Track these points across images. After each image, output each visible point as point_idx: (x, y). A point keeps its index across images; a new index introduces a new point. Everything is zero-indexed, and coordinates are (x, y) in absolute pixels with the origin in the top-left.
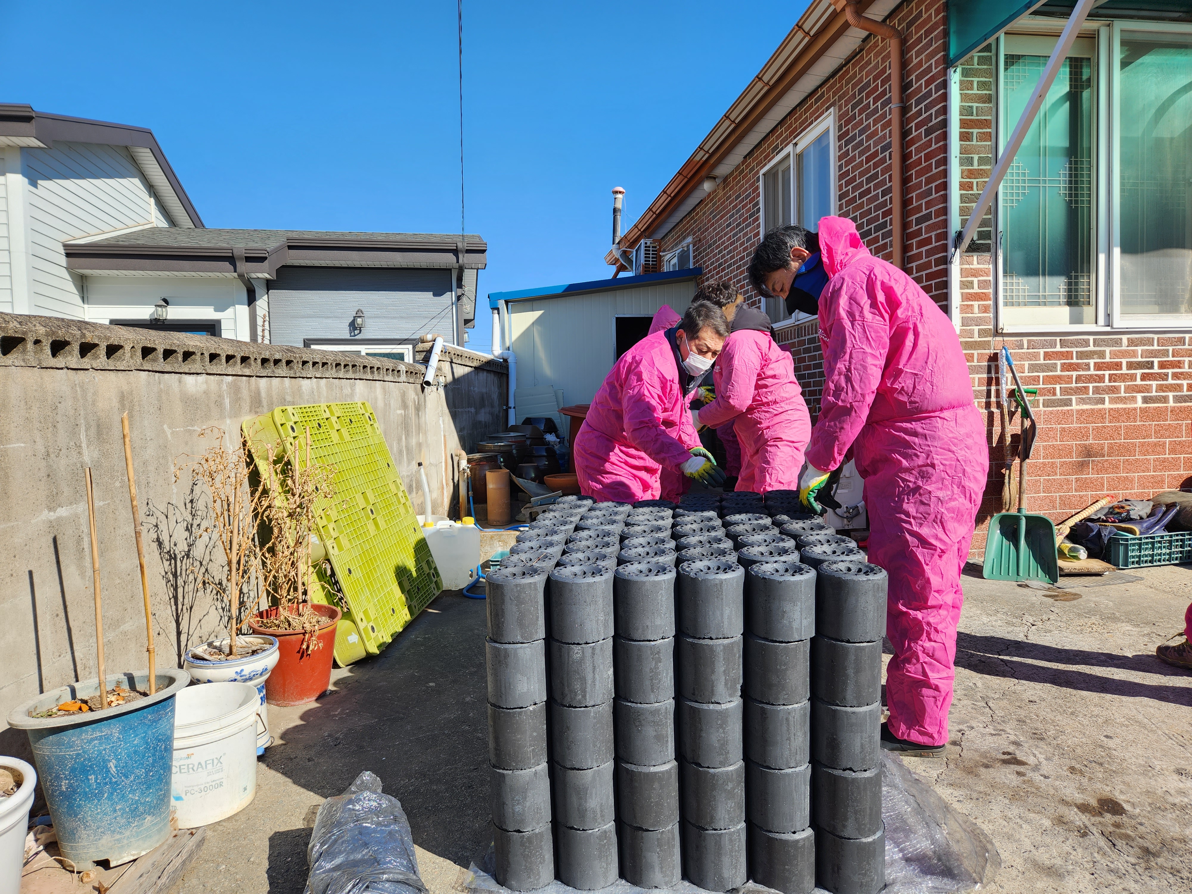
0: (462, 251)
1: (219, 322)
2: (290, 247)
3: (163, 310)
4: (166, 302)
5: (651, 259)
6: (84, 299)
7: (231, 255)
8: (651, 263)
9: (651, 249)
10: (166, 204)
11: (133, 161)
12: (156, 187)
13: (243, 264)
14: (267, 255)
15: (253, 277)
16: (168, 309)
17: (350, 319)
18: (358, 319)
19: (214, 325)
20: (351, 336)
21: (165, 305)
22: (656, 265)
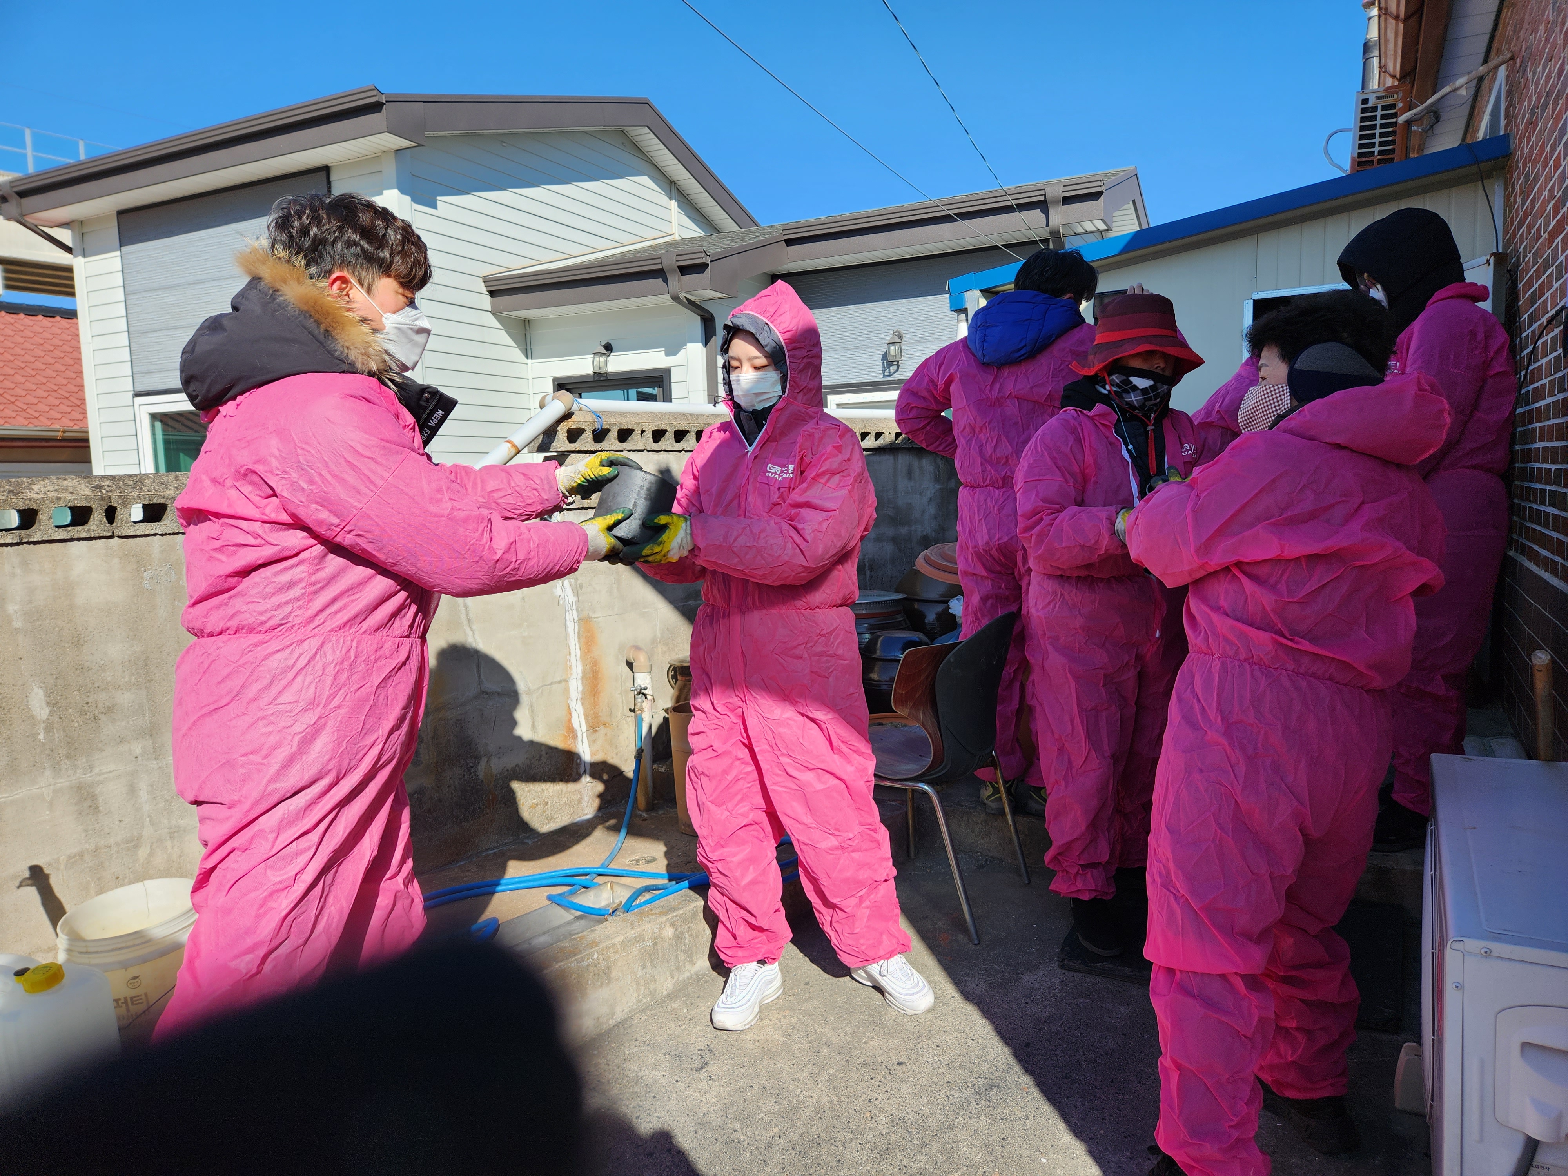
0: (1055, 202)
1: (668, 371)
2: (789, 242)
3: (602, 359)
4: (609, 348)
5: (1377, 140)
6: (527, 353)
7: (660, 266)
8: (1376, 149)
9: (1379, 113)
10: (699, 206)
11: (637, 149)
12: (679, 183)
13: (677, 279)
14: (708, 260)
15: (697, 299)
16: (609, 358)
17: (884, 349)
18: (892, 348)
19: (662, 377)
20: (884, 376)
21: (606, 352)
22: (1393, 151)
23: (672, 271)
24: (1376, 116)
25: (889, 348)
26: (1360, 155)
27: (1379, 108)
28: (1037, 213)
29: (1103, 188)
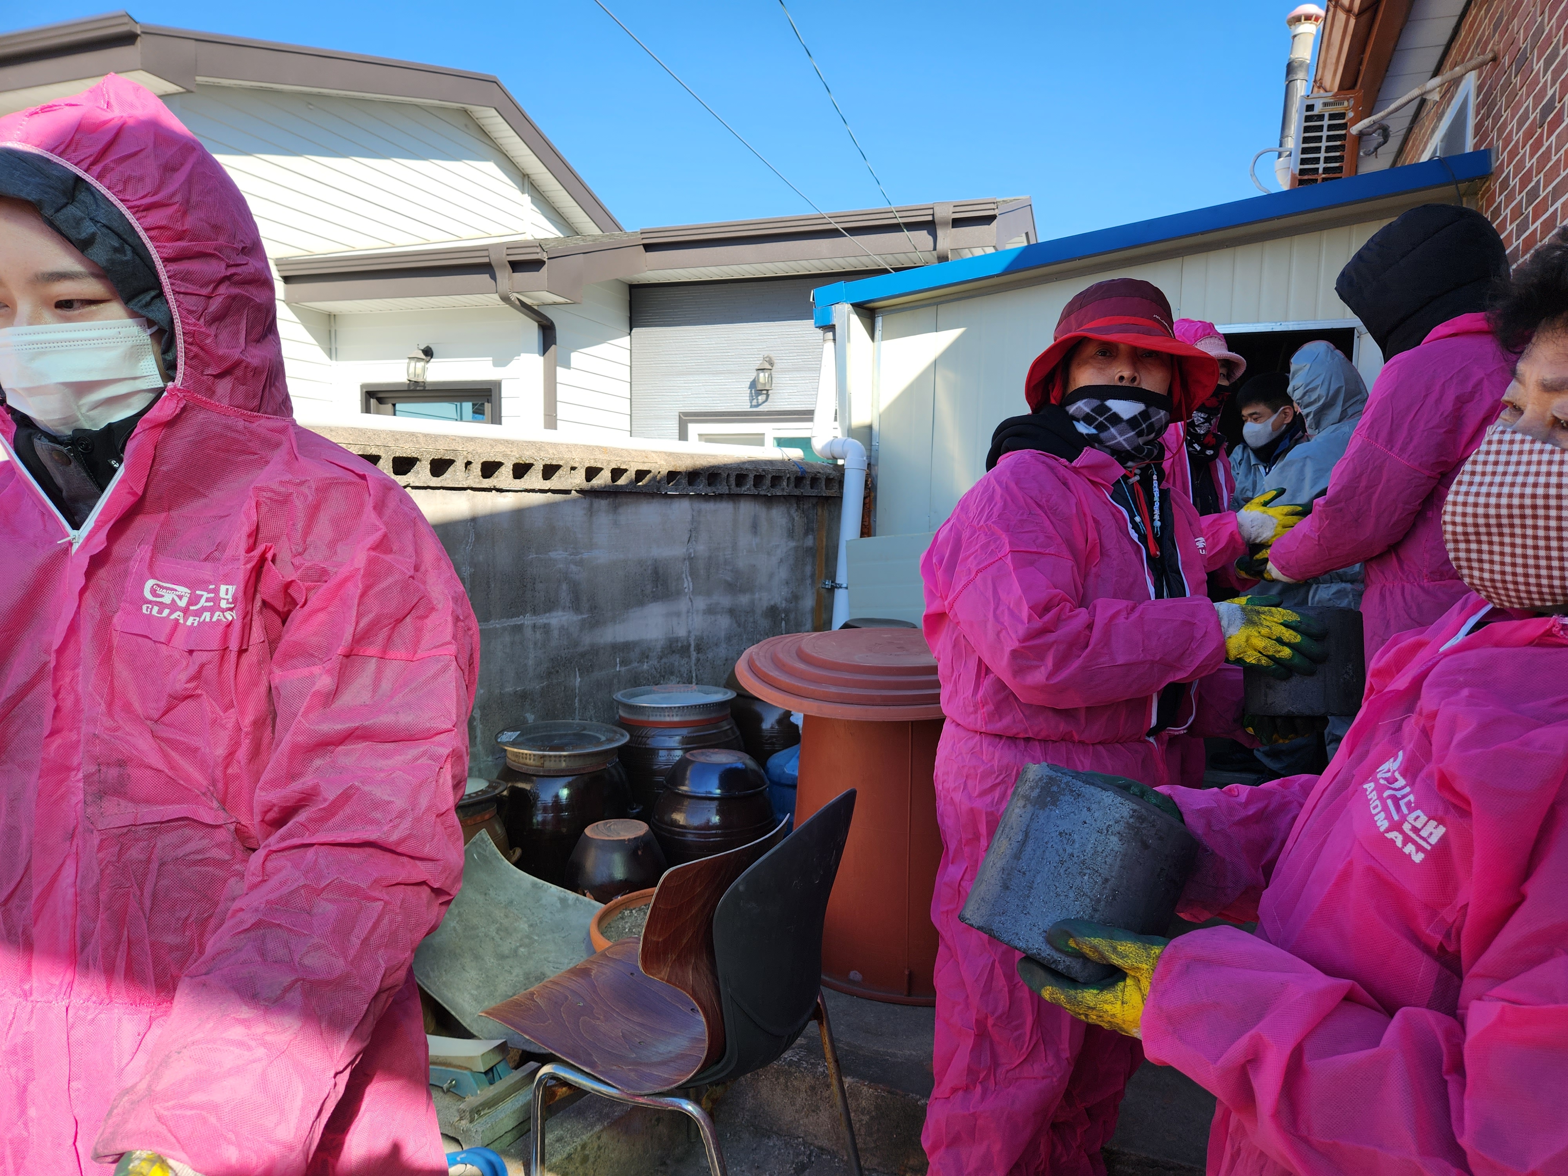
0: (944, 224)
1: (498, 384)
2: (648, 247)
3: (420, 365)
4: (428, 353)
5: (1322, 155)
6: (331, 352)
7: (486, 260)
8: (1321, 166)
9: (1326, 122)
10: (557, 205)
11: (484, 134)
12: (533, 177)
13: (507, 275)
14: (544, 257)
15: (535, 302)
16: (429, 365)
17: (752, 376)
18: (761, 375)
19: (490, 390)
20: (751, 406)
21: (423, 356)
22: (1340, 169)
23: (502, 266)
24: (1322, 126)
25: (758, 375)
26: (1302, 172)
27: (1326, 117)
28: (923, 236)
29: (996, 212)
